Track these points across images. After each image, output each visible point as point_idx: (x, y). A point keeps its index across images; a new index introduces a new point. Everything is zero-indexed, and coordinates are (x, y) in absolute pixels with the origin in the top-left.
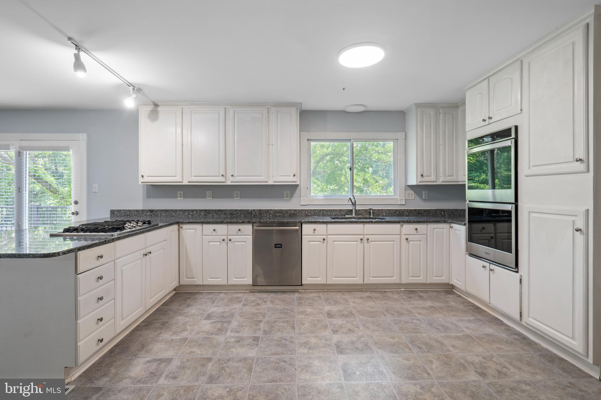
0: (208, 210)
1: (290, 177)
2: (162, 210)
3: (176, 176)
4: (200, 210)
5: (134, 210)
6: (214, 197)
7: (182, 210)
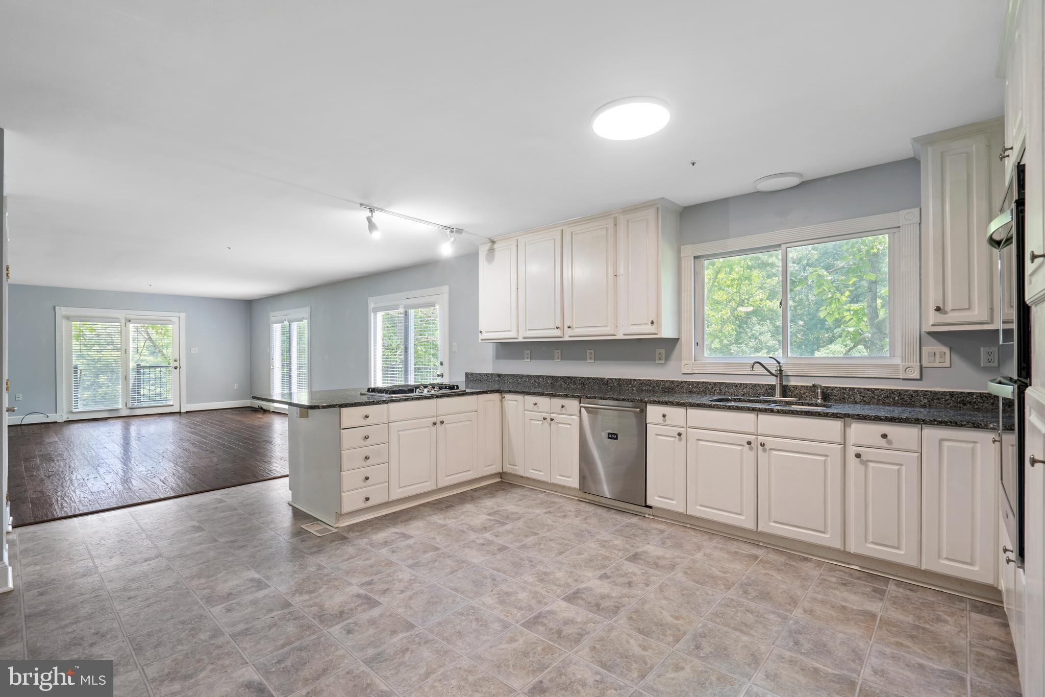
0: (555, 376)
1: (646, 327)
2: (509, 375)
3: (511, 331)
4: (547, 377)
5: (484, 374)
6: (563, 358)
7: (528, 375)
